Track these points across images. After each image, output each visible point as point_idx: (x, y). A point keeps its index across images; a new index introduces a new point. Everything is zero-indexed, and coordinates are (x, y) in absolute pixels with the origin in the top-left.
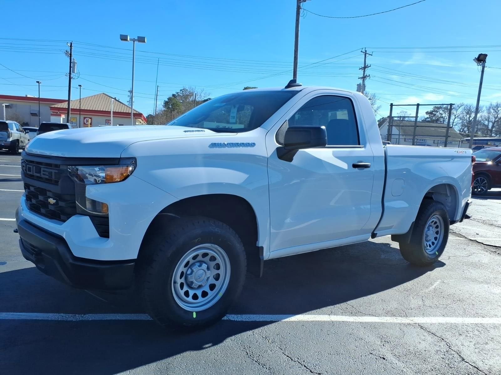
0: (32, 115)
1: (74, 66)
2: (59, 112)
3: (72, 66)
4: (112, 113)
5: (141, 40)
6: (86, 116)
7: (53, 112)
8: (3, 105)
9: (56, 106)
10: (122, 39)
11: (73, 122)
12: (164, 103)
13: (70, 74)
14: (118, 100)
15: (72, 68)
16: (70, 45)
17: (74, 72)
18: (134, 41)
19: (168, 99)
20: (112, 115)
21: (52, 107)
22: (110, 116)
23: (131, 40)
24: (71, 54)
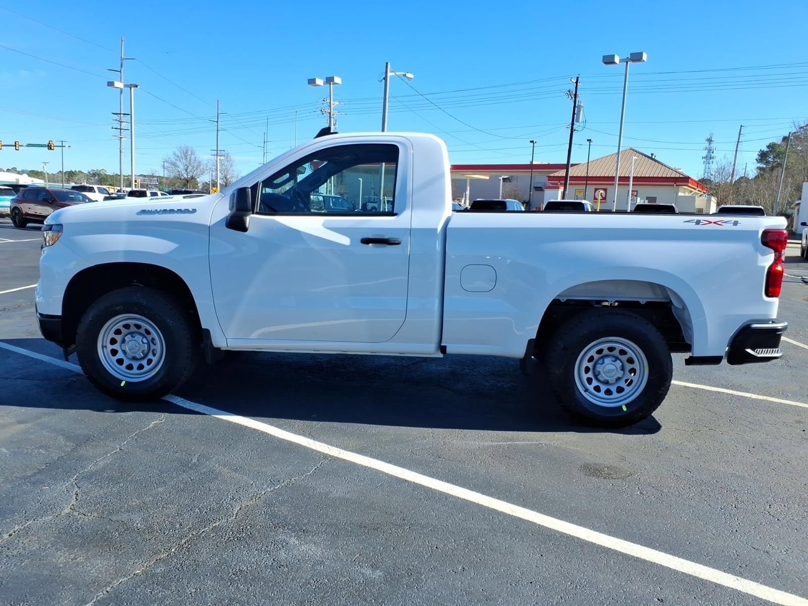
0: (536, 190)
1: (579, 111)
2: (559, 183)
3: (576, 112)
4: (631, 179)
5: (636, 57)
6: (597, 187)
7: (552, 184)
8: (500, 178)
9: (556, 174)
10: (606, 63)
11: (579, 196)
12: (759, 155)
13: (573, 124)
14: (650, 156)
15: (575, 115)
16: (575, 81)
17: (578, 121)
18: (627, 62)
19: (768, 147)
20: (631, 182)
21: (550, 177)
22: (629, 185)
23: (621, 61)
24: (575, 95)
